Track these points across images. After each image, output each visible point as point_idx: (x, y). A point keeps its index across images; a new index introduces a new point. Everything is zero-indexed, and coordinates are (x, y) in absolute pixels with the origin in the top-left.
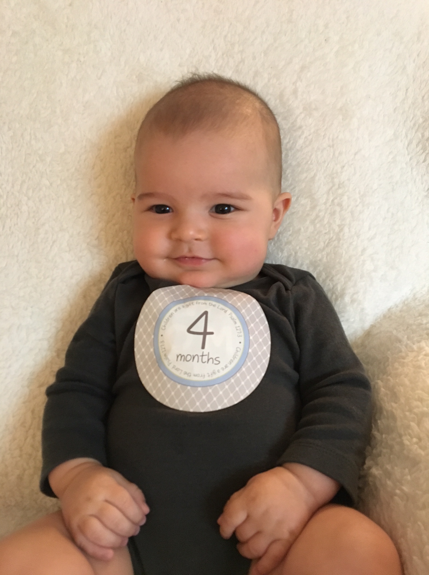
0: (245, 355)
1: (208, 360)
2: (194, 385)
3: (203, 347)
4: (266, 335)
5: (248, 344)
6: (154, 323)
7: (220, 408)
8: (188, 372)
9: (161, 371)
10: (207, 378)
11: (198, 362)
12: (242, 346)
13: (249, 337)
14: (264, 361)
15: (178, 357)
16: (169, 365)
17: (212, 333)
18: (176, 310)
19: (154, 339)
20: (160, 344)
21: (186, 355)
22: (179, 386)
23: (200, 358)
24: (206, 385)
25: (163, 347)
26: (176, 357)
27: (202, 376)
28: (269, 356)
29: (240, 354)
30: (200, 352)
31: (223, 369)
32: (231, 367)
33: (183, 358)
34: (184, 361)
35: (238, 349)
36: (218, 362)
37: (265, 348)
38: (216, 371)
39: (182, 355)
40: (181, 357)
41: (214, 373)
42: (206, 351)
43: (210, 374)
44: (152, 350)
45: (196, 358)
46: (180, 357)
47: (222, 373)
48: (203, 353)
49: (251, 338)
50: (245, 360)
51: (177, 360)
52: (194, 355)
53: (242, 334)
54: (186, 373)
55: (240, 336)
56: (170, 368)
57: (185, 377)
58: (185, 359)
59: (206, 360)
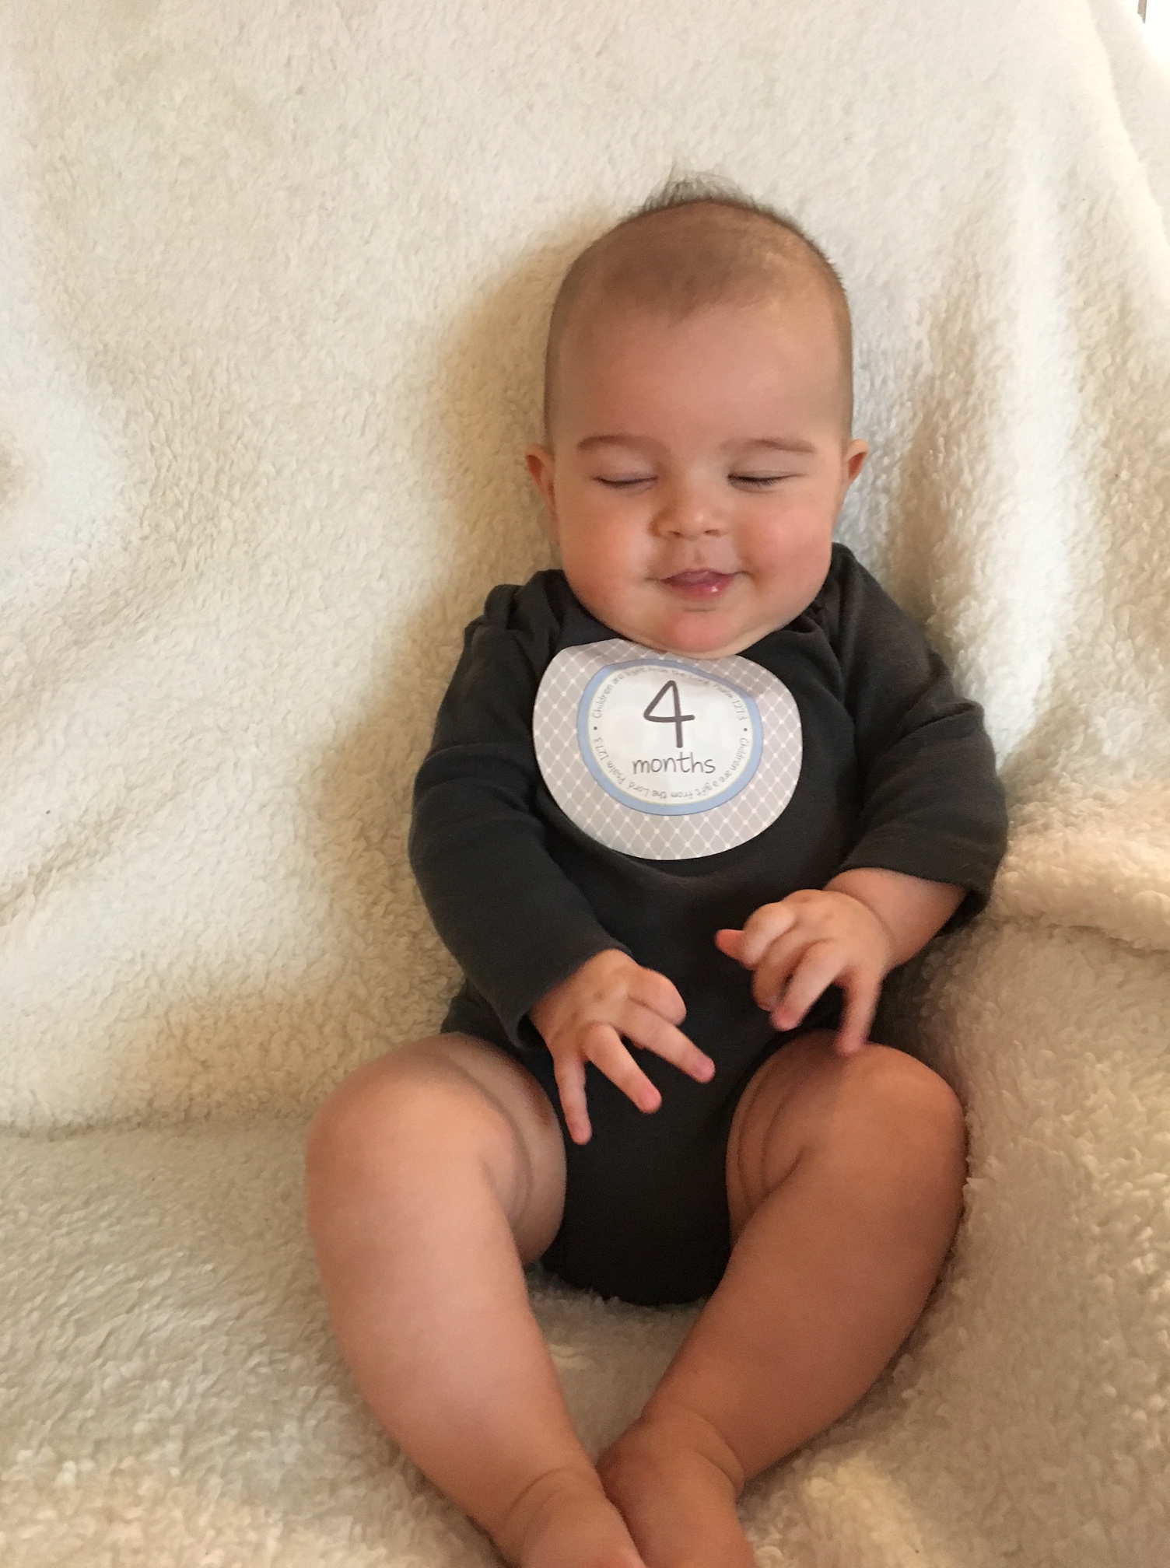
0: (759, 751)
1: (693, 766)
2: (676, 813)
3: (680, 744)
4: (790, 711)
5: (760, 732)
6: (574, 706)
7: (728, 847)
8: (660, 792)
9: (606, 795)
10: (696, 799)
11: (675, 771)
12: (749, 736)
13: (760, 718)
14: (793, 759)
15: (635, 765)
16: (620, 783)
17: (691, 718)
18: (616, 680)
19: (578, 735)
20: (593, 746)
21: (650, 762)
22: (647, 818)
23: (678, 763)
24: (695, 810)
25: (601, 749)
26: (632, 767)
27: (686, 795)
28: (800, 749)
29: (748, 750)
30: (676, 753)
31: (723, 780)
32: (736, 774)
33: (646, 765)
34: (648, 772)
35: (744, 742)
36: (711, 769)
37: (791, 735)
38: (711, 784)
39: (643, 761)
40: (643, 765)
41: (707, 788)
42: (686, 750)
43: (701, 791)
44: (577, 757)
45: (670, 764)
46: (639, 765)
47: (724, 786)
48: (681, 753)
49: (764, 719)
50: (760, 760)
51: (635, 773)
52: (666, 759)
53: (746, 714)
54: (656, 793)
55: (743, 718)
56: (624, 787)
57: (656, 800)
58: (651, 768)
59: (690, 767)
